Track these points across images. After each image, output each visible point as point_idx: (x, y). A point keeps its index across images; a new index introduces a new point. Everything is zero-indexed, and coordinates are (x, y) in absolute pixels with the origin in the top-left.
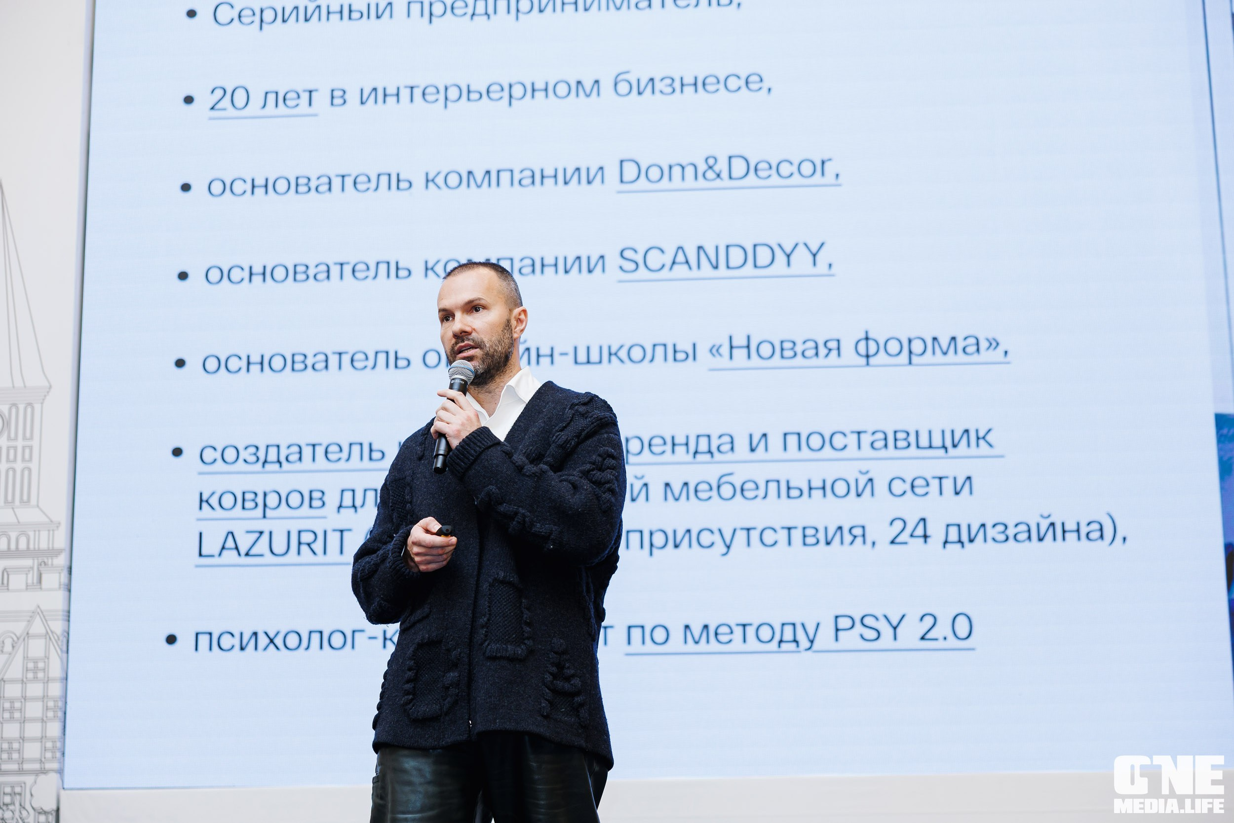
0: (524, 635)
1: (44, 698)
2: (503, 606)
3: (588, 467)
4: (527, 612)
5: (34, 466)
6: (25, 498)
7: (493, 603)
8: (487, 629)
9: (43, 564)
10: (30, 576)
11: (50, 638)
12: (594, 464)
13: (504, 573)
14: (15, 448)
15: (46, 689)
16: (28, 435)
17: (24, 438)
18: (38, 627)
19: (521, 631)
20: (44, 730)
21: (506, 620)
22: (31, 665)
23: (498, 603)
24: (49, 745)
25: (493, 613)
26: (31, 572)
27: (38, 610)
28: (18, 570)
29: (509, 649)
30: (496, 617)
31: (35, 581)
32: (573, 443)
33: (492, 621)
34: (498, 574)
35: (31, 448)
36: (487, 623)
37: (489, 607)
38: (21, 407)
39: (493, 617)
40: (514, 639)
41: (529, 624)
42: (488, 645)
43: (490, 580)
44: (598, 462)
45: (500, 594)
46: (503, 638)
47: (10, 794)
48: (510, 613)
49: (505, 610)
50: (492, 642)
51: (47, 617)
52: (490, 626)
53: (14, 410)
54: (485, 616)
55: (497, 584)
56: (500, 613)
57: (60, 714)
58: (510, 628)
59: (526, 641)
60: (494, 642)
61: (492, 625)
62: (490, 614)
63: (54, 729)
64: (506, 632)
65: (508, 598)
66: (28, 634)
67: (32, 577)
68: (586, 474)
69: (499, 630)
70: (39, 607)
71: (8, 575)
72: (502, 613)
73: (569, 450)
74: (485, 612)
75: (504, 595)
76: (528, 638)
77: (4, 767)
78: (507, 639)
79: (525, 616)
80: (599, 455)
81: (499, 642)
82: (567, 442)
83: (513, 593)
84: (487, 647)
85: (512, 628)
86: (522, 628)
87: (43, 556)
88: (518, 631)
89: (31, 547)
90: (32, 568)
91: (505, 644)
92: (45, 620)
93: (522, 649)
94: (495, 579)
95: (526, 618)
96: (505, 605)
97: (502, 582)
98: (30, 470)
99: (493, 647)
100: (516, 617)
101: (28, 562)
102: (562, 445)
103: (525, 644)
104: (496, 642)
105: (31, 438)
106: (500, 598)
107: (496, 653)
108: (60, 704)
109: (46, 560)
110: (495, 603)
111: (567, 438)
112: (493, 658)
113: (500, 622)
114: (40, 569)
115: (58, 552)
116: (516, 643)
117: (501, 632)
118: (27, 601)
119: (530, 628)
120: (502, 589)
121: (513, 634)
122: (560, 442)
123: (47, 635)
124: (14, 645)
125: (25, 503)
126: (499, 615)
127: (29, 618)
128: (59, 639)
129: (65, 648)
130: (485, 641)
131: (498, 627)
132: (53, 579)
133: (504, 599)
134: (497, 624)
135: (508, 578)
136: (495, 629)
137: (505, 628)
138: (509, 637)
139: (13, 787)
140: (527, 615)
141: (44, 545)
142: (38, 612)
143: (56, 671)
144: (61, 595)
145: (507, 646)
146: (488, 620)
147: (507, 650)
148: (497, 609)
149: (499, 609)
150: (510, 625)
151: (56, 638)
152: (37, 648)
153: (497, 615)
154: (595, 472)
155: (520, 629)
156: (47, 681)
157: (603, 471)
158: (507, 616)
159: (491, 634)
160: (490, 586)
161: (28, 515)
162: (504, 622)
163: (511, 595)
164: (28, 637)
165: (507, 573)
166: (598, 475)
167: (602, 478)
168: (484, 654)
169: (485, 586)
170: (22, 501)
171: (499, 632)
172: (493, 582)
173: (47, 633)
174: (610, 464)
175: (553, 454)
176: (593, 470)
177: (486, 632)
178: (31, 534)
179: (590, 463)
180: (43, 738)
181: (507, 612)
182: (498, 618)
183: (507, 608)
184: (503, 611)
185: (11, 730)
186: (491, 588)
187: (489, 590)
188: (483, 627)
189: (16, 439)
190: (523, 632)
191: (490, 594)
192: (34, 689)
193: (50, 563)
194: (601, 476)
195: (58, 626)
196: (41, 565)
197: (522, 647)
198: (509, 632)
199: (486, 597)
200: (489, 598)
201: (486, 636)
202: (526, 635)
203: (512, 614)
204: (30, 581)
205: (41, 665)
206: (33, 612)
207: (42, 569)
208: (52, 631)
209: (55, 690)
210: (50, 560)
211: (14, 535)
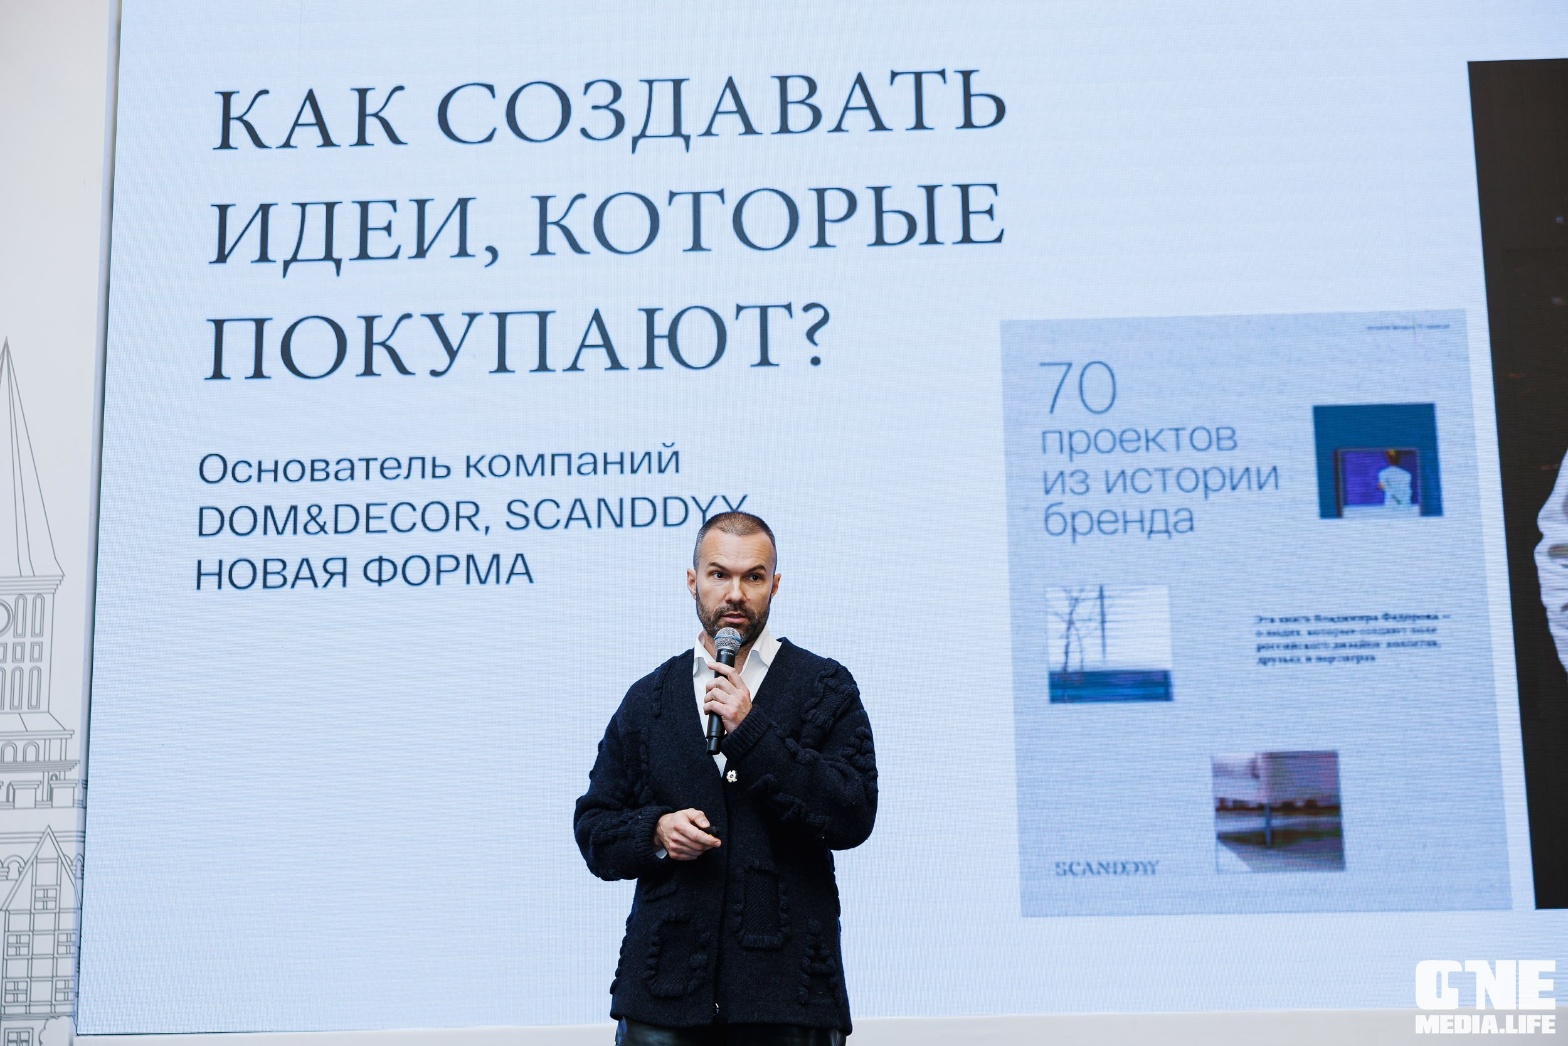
0: (780, 922)
1: (56, 931)
2: (758, 895)
3: (850, 751)
4: (784, 897)
5: (44, 665)
6: (34, 703)
7: (749, 891)
9: (54, 778)
10: (39, 791)
11: (62, 862)
12: (853, 746)
13: (760, 861)
14: (23, 645)
15: (57, 921)
16: (37, 631)
17: (33, 634)
18: (48, 850)
19: (778, 919)
20: (55, 967)
21: (762, 910)
22: (40, 894)
24: (61, 985)
25: (749, 901)
26: (41, 787)
27: (49, 830)
28: (26, 785)
29: (766, 940)
30: (752, 906)
31: (45, 799)
32: (830, 723)
34: (753, 862)
35: (41, 645)
36: (742, 912)
37: (745, 894)
38: (30, 598)
39: (748, 906)
40: (771, 928)
41: (785, 911)
42: (745, 934)
43: (746, 866)
44: (858, 745)
45: (756, 883)
46: (759, 928)
47: (16, 1042)
48: (766, 902)
49: (761, 899)
50: (749, 932)
51: (58, 839)
53: (21, 602)
54: (739, 903)
55: (752, 872)
56: (756, 902)
57: (74, 949)
58: (766, 917)
59: (783, 929)
61: (748, 914)
62: (745, 902)
63: (66, 967)
64: (762, 922)
65: (763, 887)
66: (36, 857)
67: (42, 793)
68: (849, 759)
69: (755, 919)
70: (49, 826)
71: (14, 790)
72: (758, 903)
73: (827, 731)
74: (740, 900)
75: (760, 884)
76: (785, 925)
77: (9, 1010)
78: (763, 929)
79: (782, 902)
80: (857, 737)
81: (755, 932)
82: (825, 722)
83: (769, 881)
84: (743, 936)
85: (768, 917)
86: (778, 915)
87: (55, 770)
88: (774, 919)
89: (41, 758)
90: (42, 782)
91: (761, 935)
92: (56, 842)
93: (779, 938)
94: (751, 867)
95: (783, 904)
96: (761, 894)
97: (759, 871)
98: (39, 670)
99: (750, 937)
100: (772, 905)
101: (38, 776)
102: (820, 726)
103: (782, 931)
104: (752, 932)
105: (41, 634)
106: (756, 887)
107: (753, 945)
108: (74, 938)
109: (58, 774)
110: (751, 890)
112: (751, 949)
113: (756, 911)
114: (51, 782)
115: (73, 764)
116: (773, 931)
117: (757, 922)
118: (38, 820)
119: (786, 914)
120: (757, 877)
121: (769, 923)
122: (819, 722)
123: (60, 859)
124: (21, 869)
125: (34, 708)
126: (754, 904)
127: (38, 840)
128: (72, 865)
129: (79, 875)
130: (741, 929)
131: (754, 917)
132: (65, 796)
133: (759, 888)
134: (754, 913)
135: (763, 867)
136: (751, 919)
137: (761, 918)
138: (766, 927)
139: (19, 1033)
141: (55, 757)
142: (49, 833)
143: (69, 899)
144: (76, 812)
145: (763, 937)
146: (744, 908)
147: (763, 941)
148: (753, 897)
150: (766, 914)
151: (70, 863)
152: (47, 874)
153: (752, 904)
154: (857, 757)
156: (58, 912)
157: (864, 755)
158: (762, 906)
159: (747, 922)
160: (744, 873)
161: (37, 722)
162: (760, 912)
163: (766, 883)
164: (37, 862)
165: (763, 860)
167: (865, 764)
168: (740, 943)
169: (739, 871)
170: (30, 706)
171: (755, 921)
172: (748, 870)
173: (59, 856)
176: (855, 754)
177: (741, 920)
178: (41, 743)
180: (53, 977)
181: (763, 901)
182: (754, 907)
183: (762, 897)
184: (759, 900)
185: (17, 968)
186: (746, 875)
189: (24, 635)
190: (780, 919)
191: (745, 881)
192: (44, 922)
193: (62, 777)
194: (865, 762)
195: (71, 849)
196: (52, 779)
197: (779, 934)
198: (766, 921)
199: (741, 883)
200: (745, 885)
201: (742, 924)
202: (783, 922)
203: (768, 903)
204: (39, 798)
205: (52, 893)
206: (44, 833)
207: (54, 783)
208: (64, 855)
209: (68, 922)
210: (62, 773)
211: (20, 745)
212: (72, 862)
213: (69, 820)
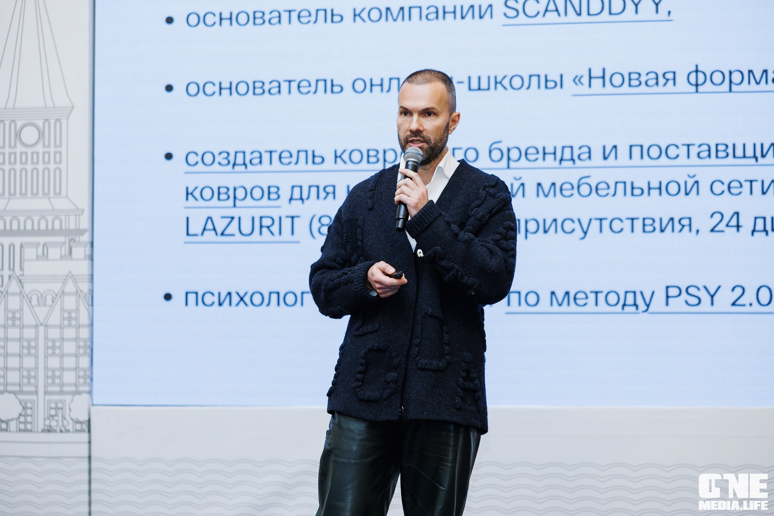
0: (444, 352)
1: (77, 339)
2: (430, 333)
3: (498, 237)
4: (447, 335)
5: (63, 166)
6: (57, 191)
7: (424, 330)
8: (419, 347)
9: (72, 241)
10: (63, 249)
11: (80, 295)
12: (501, 234)
13: (432, 309)
14: (49, 153)
15: (78, 333)
17: (55, 146)
18: (70, 287)
19: (443, 350)
20: (77, 362)
21: (432, 343)
22: (66, 315)
23: (427, 330)
24: (81, 373)
25: (424, 337)
26: (64, 246)
27: (71, 274)
28: (55, 244)
29: (434, 364)
30: (426, 340)
31: (67, 253)
32: (487, 218)
33: (423, 343)
34: (428, 310)
35: (60, 153)
36: (419, 344)
37: (421, 332)
38: (52, 122)
39: (423, 340)
40: (438, 356)
41: (448, 345)
42: (420, 359)
43: (423, 313)
44: (504, 233)
45: (429, 324)
46: (430, 356)
47: (55, 409)
48: (435, 338)
49: (432, 335)
50: (423, 358)
51: (77, 280)
52: (422, 346)
54: (418, 338)
55: (426, 317)
56: (428, 338)
57: (88, 351)
58: (435, 348)
59: (446, 357)
60: (424, 357)
61: (423, 346)
62: (421, 338)
63: (84, 362)
64: (432, 351)
65: (434, 327)
66: (63, 292)
67: (65, 250)
68: (497, 242)
69: (427, 349)
70: (70, 272)
71: (47, 248)
72: (430, 338)
73: (484, 223)
74: (418, 336)
75: (431, 325)
76: (447, 355)
77: (49, 389)
78: (432, 356)
79: (445, 339)
80: (504, 228)
81: (427, 358)
82: (483, 216)
83: (437, 324)
84: (419, 360)
85: (436, 348)
86: (443, 347)
87: (72, 234)
88: (440, 350)
89: (64, 227)
90: (64, 243)
91: (431, 360)
92: (74, 282)
93: (443, 363)
94: (426, 314)
95: (446, 340)
96: (432, 332)
97: (431, 316)
98: (60, 169)
99: (423, 362)
100: (439, 340)
101: (61, 239)
102: (479, 219)
103: (445, 358)
104: (425, 358)
105: (61, 145)
106: (428, 327)
107: (425, 366)
108: (88, 344)
109: (74, 238)
110: (425, 330)
111: (483, 215)
112: (423, 370)
113: (428, 344)
114: (71, 244)
115: (85, 231)
116: (439, 358)
117: (428, 351)
118: (62, 268)
119: (449, 347)
120: (430, 320)
121: (437, 353)
122: (478, 216)
123: (78, 293)
124: (54, 299)
125: (58, 194)
126: (427, 339)
127: (63, 280)
128: (86, 297)
129: (90, 304)
130: (418, 356)
131: (426, 348)
132: (80, 252)
133: (431, 328)
134: (426, 345)
135: (434, 313)
136: (425, 349)
137: (432, 349)
138: (434, 355)
139: (57, 403)
140: (446, 337)
141: (72, 226)
142: (70, 276)
143: (84, 319)
144: (87, 263)
145: (432, 361)
146: (420, 342)
147: (432, 364)
148: (426, 334)
149: (427, 335)
150: (435, 346)
151: (84, 296)
152: (70, 302)
153: (426, 339)
154: (502, 242)
155: (442, 348)
156: (78, 327)
157: (507, 240)
158: (433, 340)
159: (422, 351)
160: (422, 318)
161: (60, 204)
162: (431, 344)
163: (436, 325)
164: (63, 295)
165: (434, 309)
166: (505, 243)
167: (507, 247)
168: (417, 365)
169: (419, 317)
170: (55, 193)
171: (427, 351)
172: (424, 315)
173: (78, 291)
174: (512, 235)
175: (473, 224)
176: (501, 240)
177: (418, 350)
178: (63, 218)
179: (499, 234)
180: (77, 369)
181: (433, 337)
182: (427, 341)
183: (433, 334)
184: (430, 337)
185: (54, 362)
186: (423, 319)
187: (422, 320)
188: (416, 346)
189: (49, 146)
190: (444, 350)
191: (422, 324)
192: (69, 333)
193: (77, 239)
194: (507, 245)
195: (85, 287)
197: (443, 360)
198: (434, 351)
199: (419, 325)
200: (421, 326)
201: (418, 353)
202: (446, 352)
203: (436, 338)
204: (63, 253)
205: (73, 315)
206: (67, 276)
207: (72, 244)
208: (80, 290)
209: (84, 333)
210: (78, 237)
211: (50, 218)
212: (85, 294)
213: (83, 268)
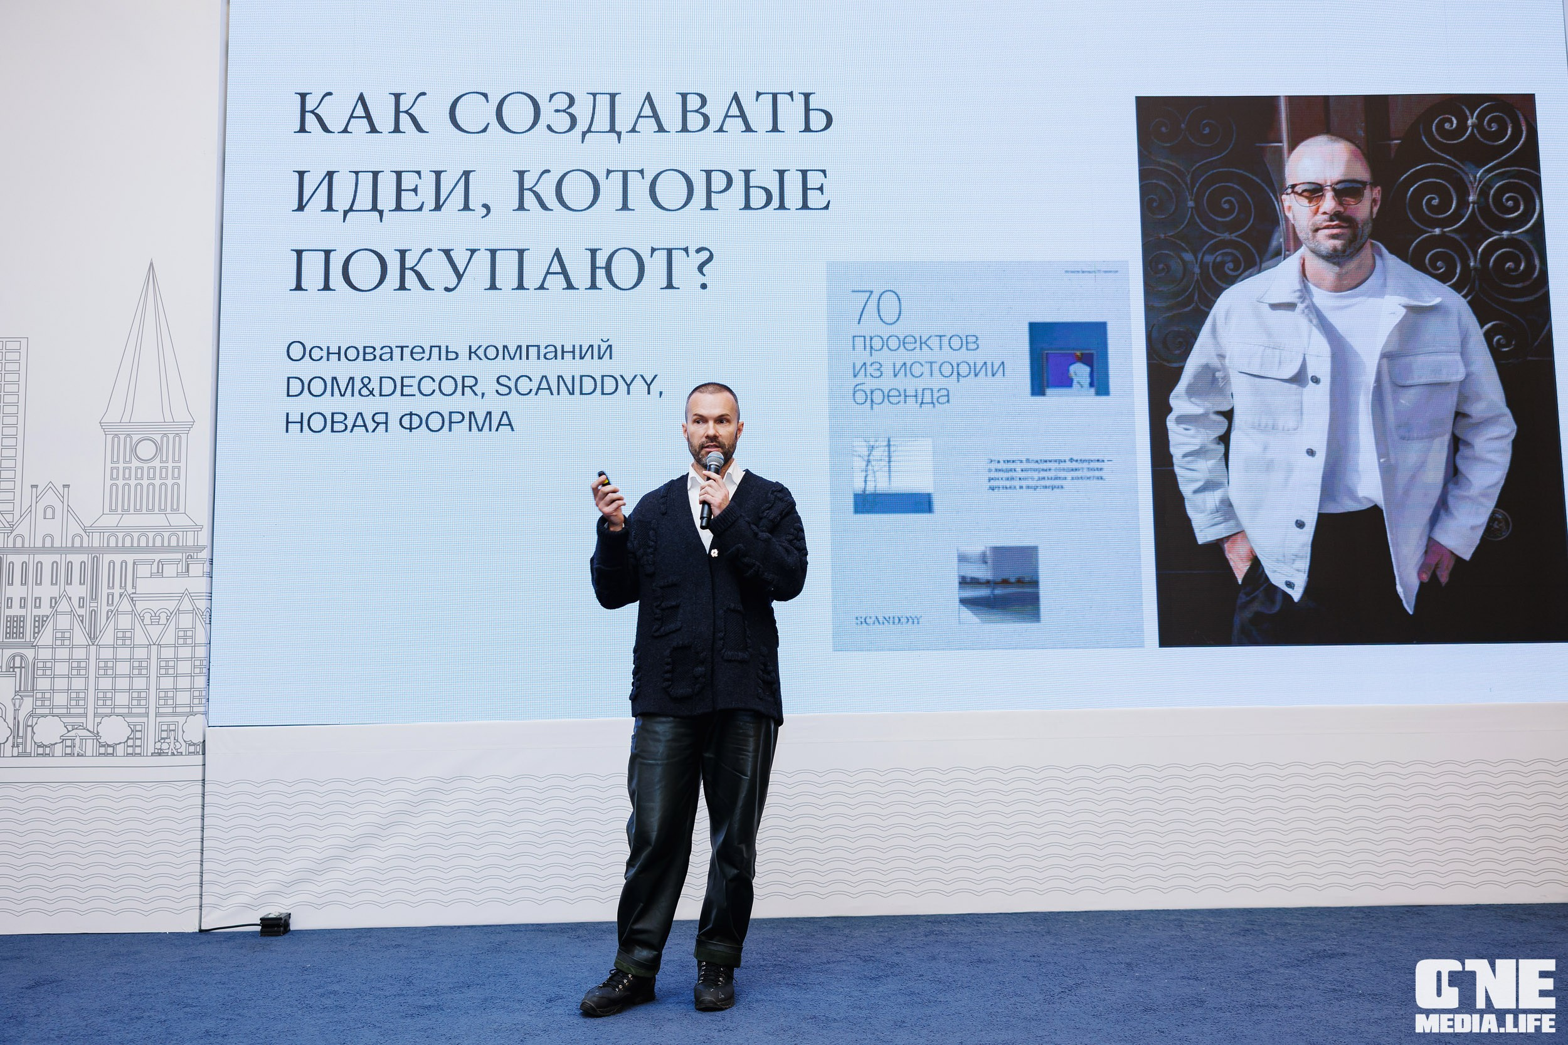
1: (192, 658)
5: (182, 482)
6: (175, 507)
9: (190, 557)
10: (180, 566)
11: (196, 614)
14: (167, 468)
15: (193, 652)
16: (177, 459)
17: (174, 461)
18: (186, 605)
20: (192, 682)
22: (181, 634)
24: (197, 693)
26: (181, 563)
28: (171, 562)
31: (184, 571)
35: (179, 468)
38: (171, 437)
47: (167, 731)
51: (194, 598)
53: (165, 439)
57: (205, 670)
63: (200, 682)
66: (178, 610)
67: (181, 567)
70: (187, 590)
71: (163, 565)
87: (190, 551)
89: (181, 544)
90: (181, 560)
92: (192, 600)
98: (178, 485)
101: (179, 556)
105: (179, 461)
108: (205, 663)
109: (192, 555)
115: (204, 547)
118: (179, 585)
123: (194, 611)
124: (168, 619)
125: (175, 510)
127: (179, 598)
128: (203, 615)
129: (208, 621)
132: (197, 569)
139: (168, 727)
141: (190, 543)
142: (186, 593)
143: (201, 638)
144: (205, 581)
151: (201, 614)
152: (186, 621)
156: (194, 646)
161: (177, 520)
164: (179, 613)
170: (172, 509)
173: (194, 609)
178: (180, 534)
180: (191, 689)
185: (166, 683)
189: (167, 461)
192: (185, 652)
193: (195, 557)
195: (202, 605)
196: (188, 558)
204: (180, 571)
205: (189, 634)
206: (183, 594)
207: (189, 561)
208: (197, 608)
209: (201, 652)
210: (195, 554)
211: (166, 535)
212: (203, 613)
213: (202, 585)
